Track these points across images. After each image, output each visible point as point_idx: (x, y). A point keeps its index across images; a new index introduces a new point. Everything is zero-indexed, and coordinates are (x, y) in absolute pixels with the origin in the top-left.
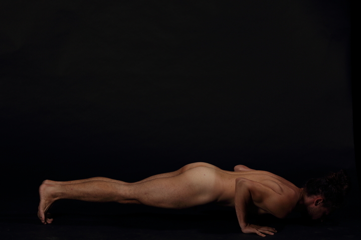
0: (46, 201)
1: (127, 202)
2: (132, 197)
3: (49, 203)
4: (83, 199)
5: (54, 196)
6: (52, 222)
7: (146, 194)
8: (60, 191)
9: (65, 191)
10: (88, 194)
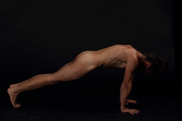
0: (13, 96)
1: (54, 83)
2: (56, 80)
3: (15, 97)
4: (31, 89)
5: (16, 92)
6: (20, 106)
7: (62, 76)
8: (18, 89)
9: (20, 88)
10: (33, 86)
